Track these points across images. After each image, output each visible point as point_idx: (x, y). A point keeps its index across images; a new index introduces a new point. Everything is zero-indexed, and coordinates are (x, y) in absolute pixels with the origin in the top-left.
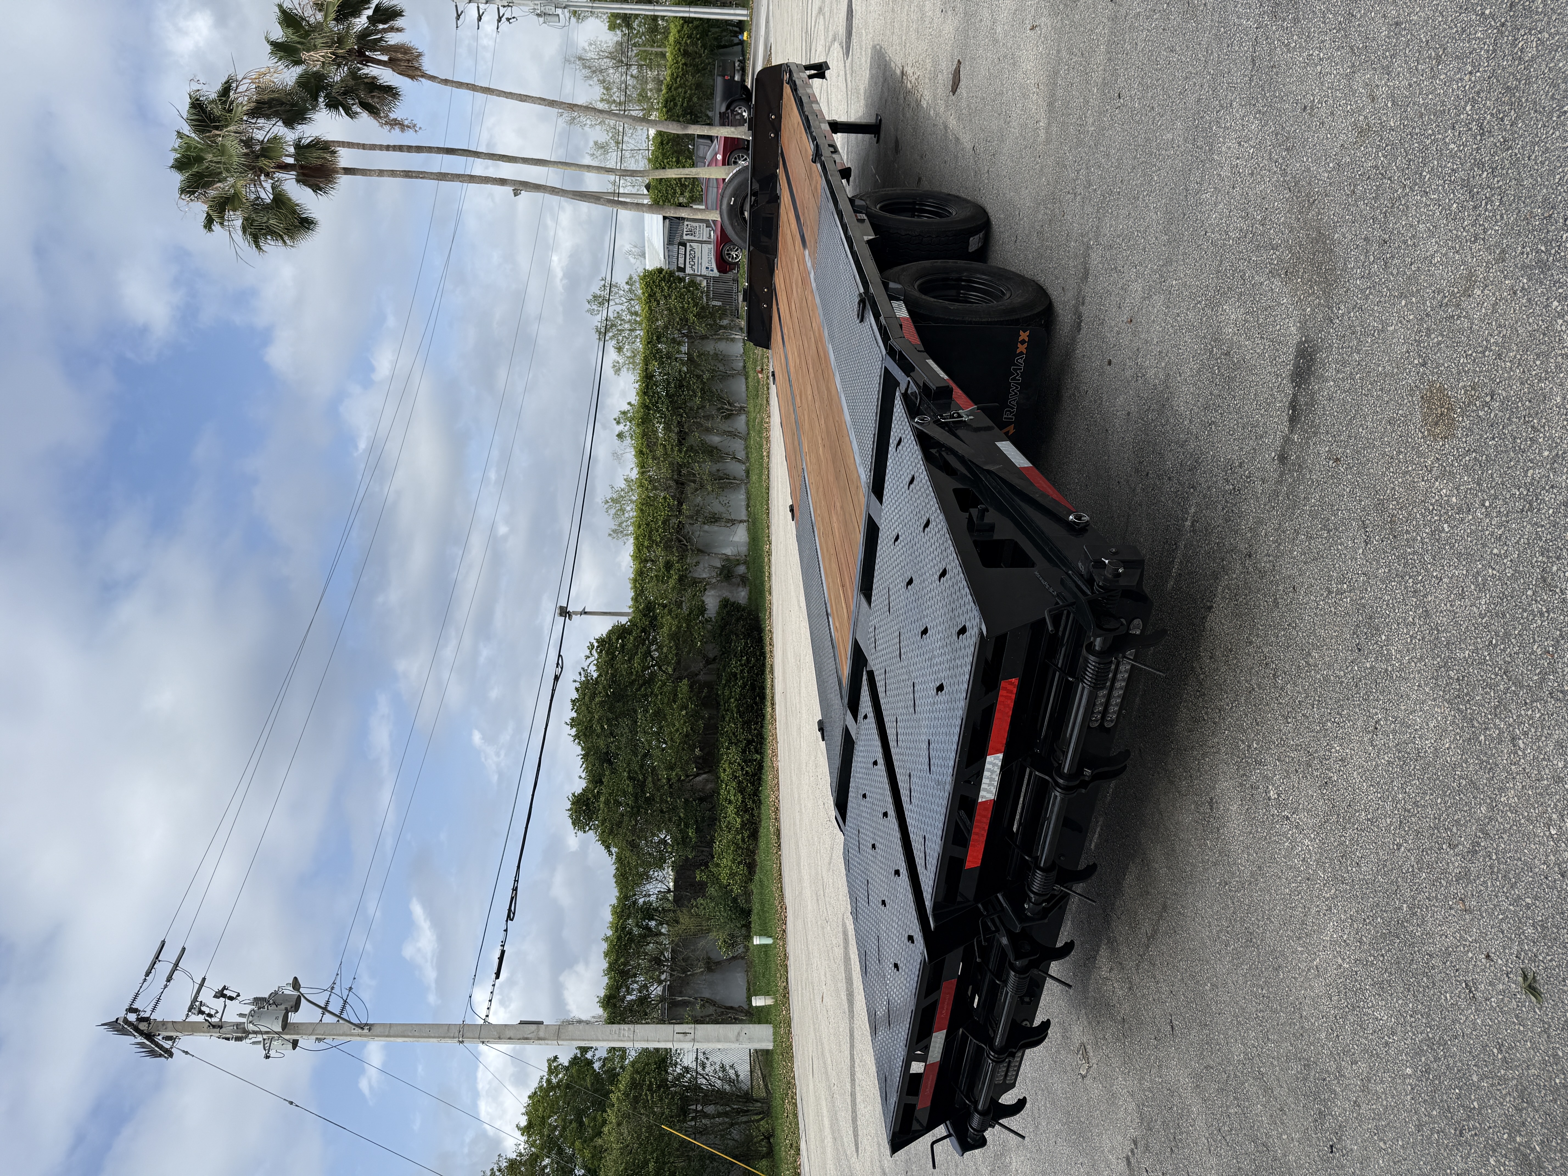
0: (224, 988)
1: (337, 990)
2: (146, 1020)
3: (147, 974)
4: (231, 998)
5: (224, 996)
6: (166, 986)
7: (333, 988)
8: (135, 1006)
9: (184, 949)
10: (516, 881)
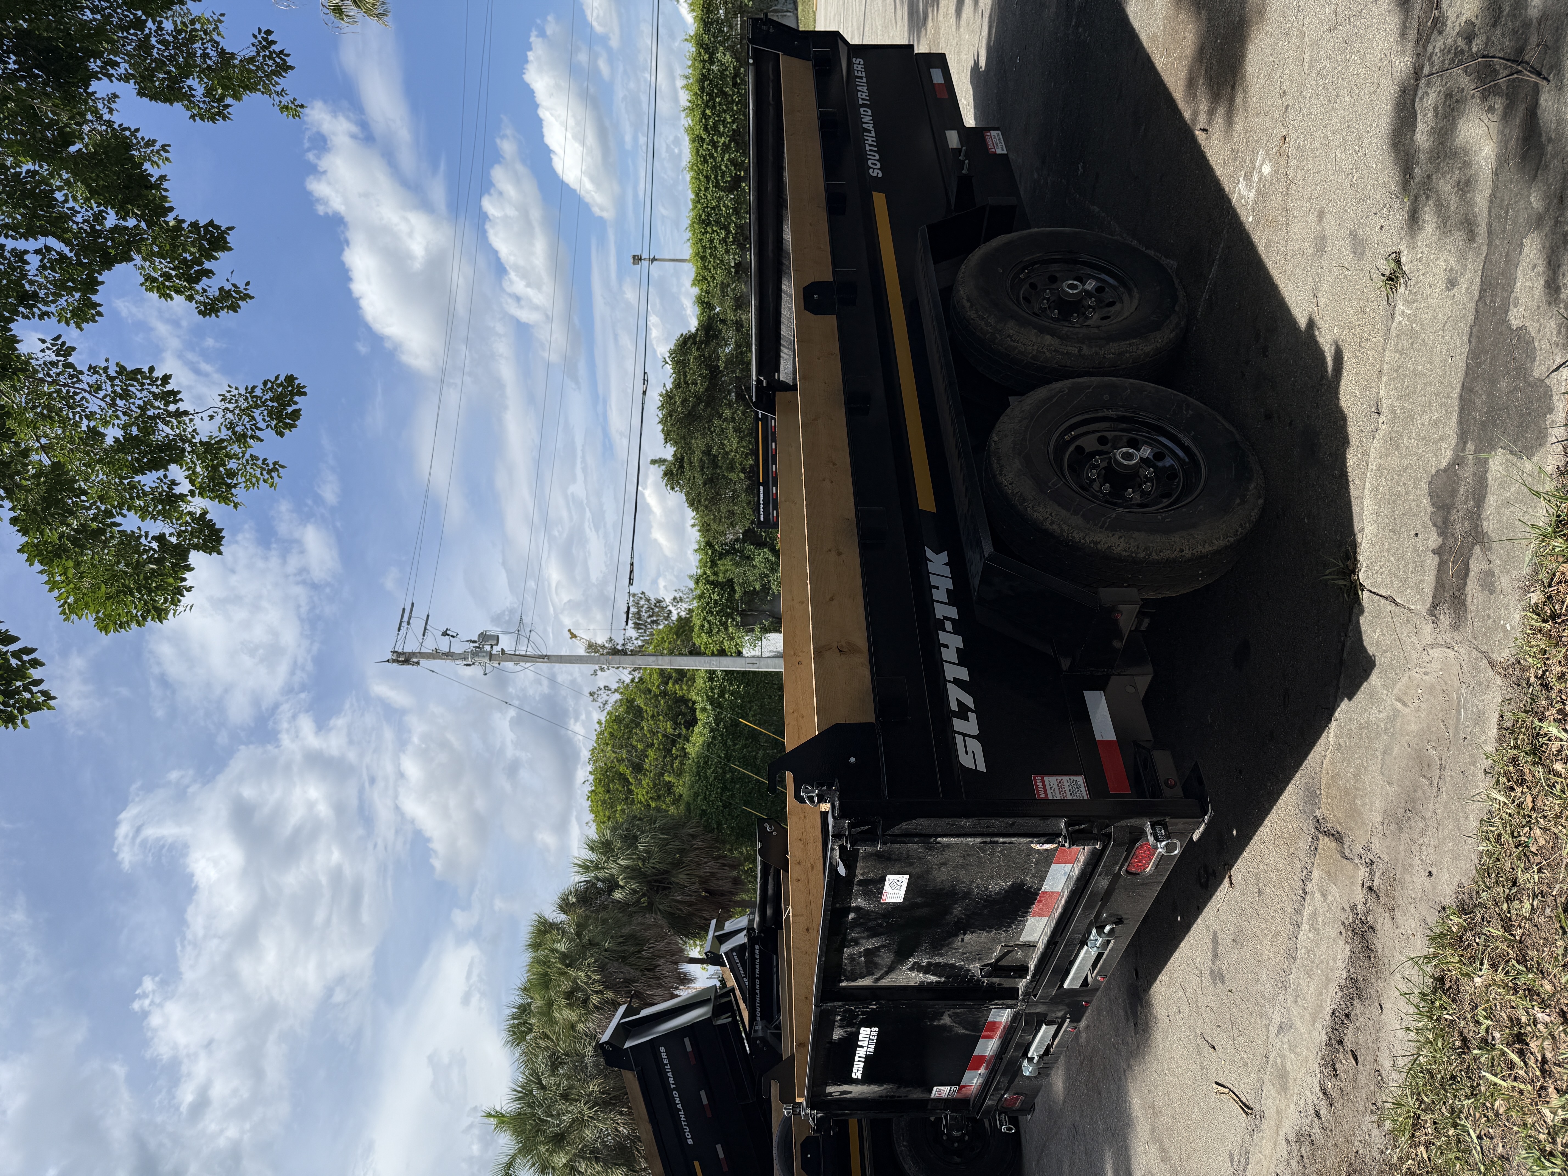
0: (446, 629)
2: (404, 653)
3: (399, 630)
4: (453, 637)
5: (448, 635)
6: (408, 629)
7: (518, 631)
8: (396, 648)
9: (413, 604)
10: (632, 558)
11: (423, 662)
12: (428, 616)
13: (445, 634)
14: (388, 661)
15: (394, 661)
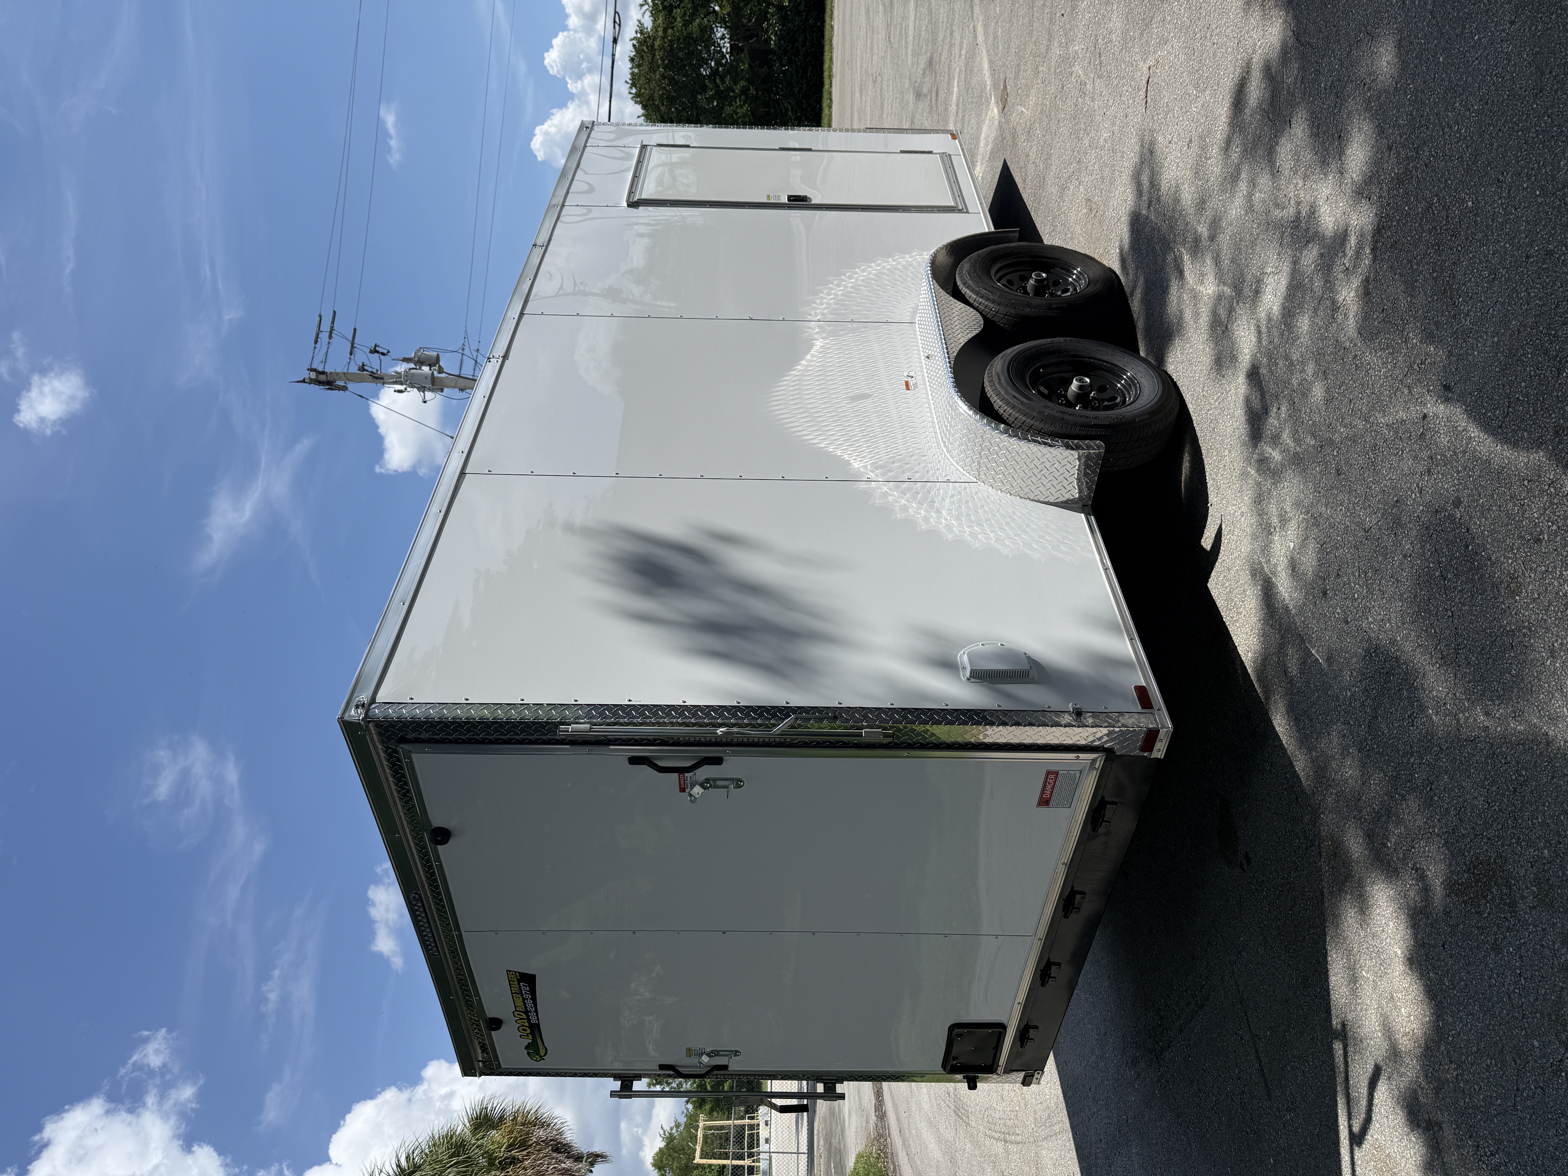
0: (376, 346)
1: (467, 352)
2: (323, 373)
3: (316, 342)
4: (383, 354)
5: (377, 352)
6: (329, 343)
7: (463, 349)
8: (314, 367)
9: (334, 312)
11: (351, 386)
12: (355, 330)
13: (374, 351)
14: (304, 381)
15: (312, 381)
